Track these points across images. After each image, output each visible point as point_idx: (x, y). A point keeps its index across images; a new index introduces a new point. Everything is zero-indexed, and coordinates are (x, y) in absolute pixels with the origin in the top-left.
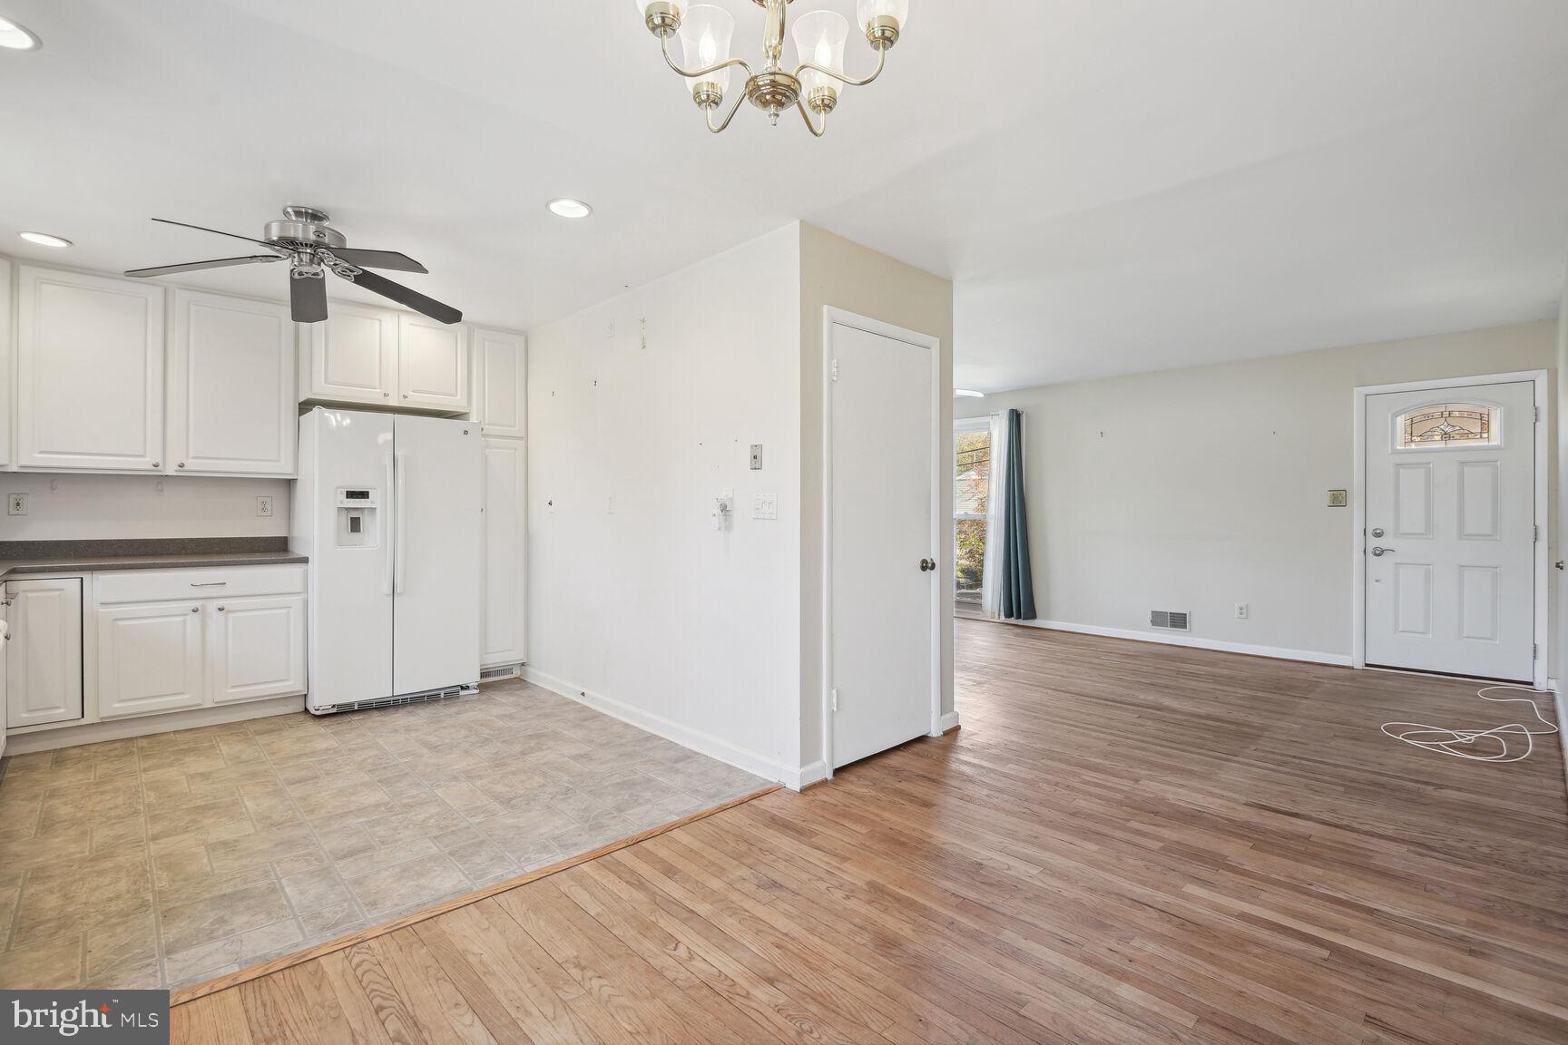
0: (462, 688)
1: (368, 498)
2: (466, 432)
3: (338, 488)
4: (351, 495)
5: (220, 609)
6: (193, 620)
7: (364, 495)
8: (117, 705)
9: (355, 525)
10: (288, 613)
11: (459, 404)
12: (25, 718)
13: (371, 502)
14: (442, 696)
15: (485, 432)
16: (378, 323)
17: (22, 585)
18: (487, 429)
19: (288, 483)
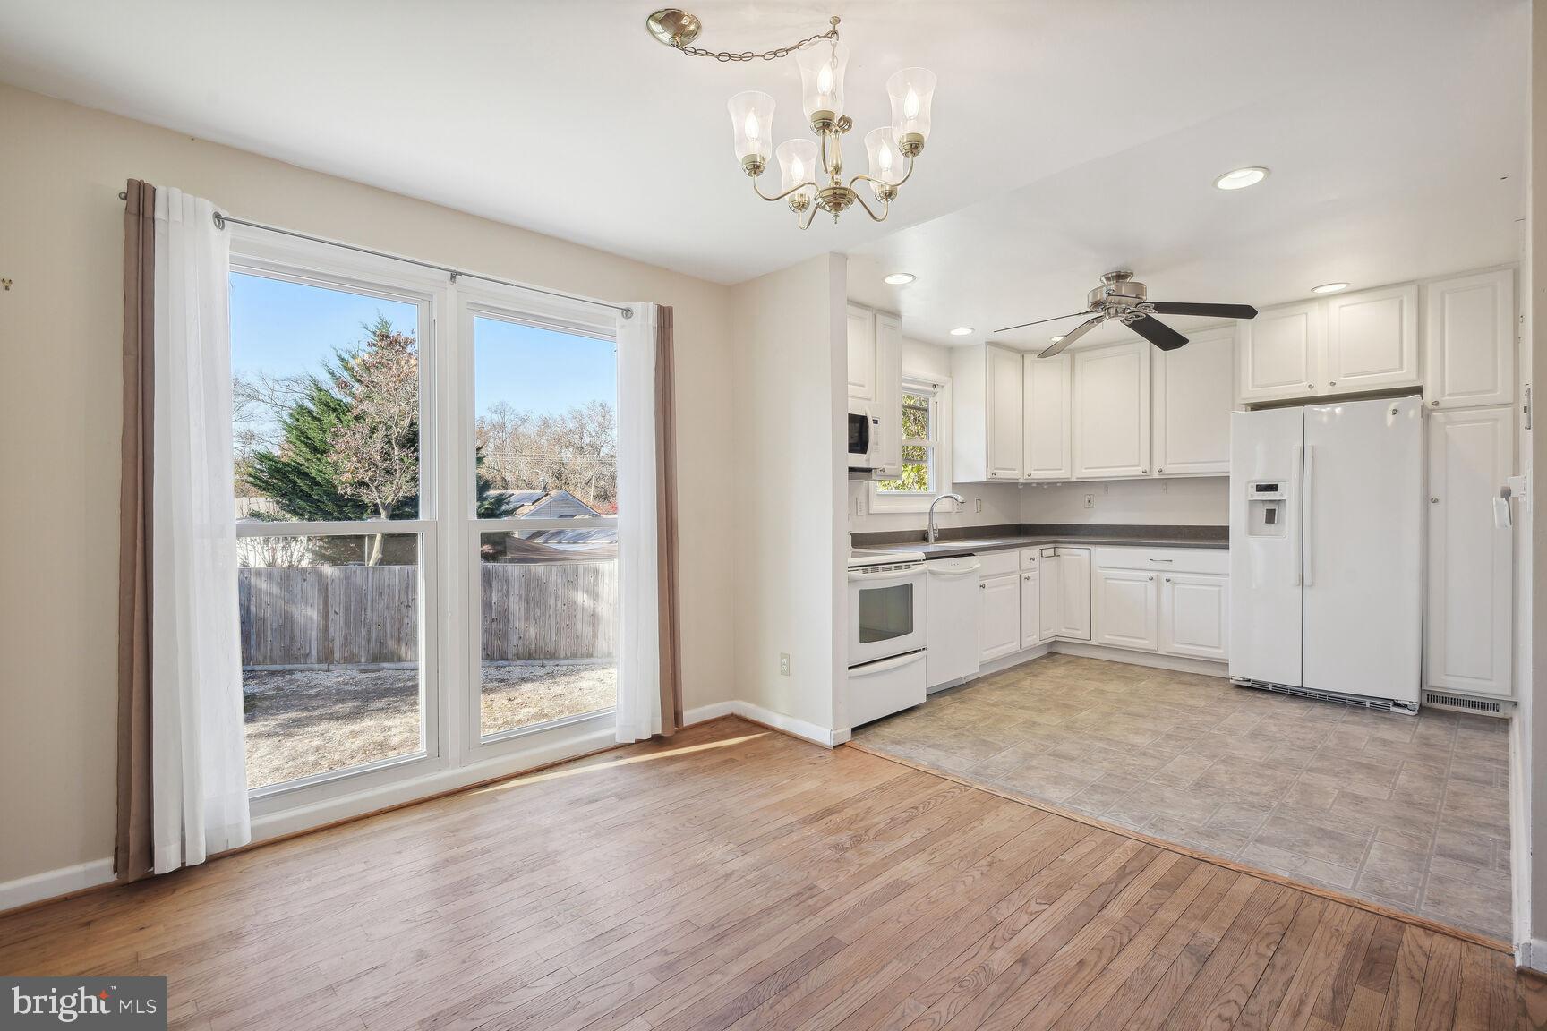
0: (1396, 705)
1: (1277, 490)
3: (1249, 482)
4: (1260, 488)
5: (1168, 580)
6: (1151, 585)
7: (1273, 488)
8: (1107, 637)
9: (1271, 516)
10: (1219, 591)
11: (1406, 378)
12: (1063, 631)
13: (1282, 495)
14: (1368, 705)
15: (1442, 405)
16: (1304, 318)
17: (1062, 551)
18: (1446, 401)
19: (1225, 480)
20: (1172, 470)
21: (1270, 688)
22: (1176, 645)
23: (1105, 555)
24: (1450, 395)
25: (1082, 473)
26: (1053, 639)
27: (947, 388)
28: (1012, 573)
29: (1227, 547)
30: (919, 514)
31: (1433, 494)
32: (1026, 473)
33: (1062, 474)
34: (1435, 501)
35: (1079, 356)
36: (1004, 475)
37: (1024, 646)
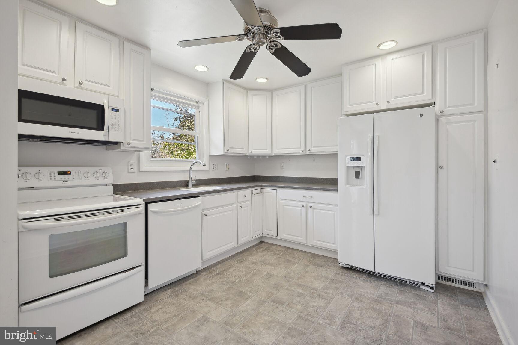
0: (423, 284)
1: (360, 161)
2: (422, 115)
3: (347, 156)
4: (352, 159)
5: (310, 207)
6: (303, 209)
7: (358, 159)
8: (285, 235)
9: (357, 175)
10: (334, 213)
11: (425, 98)
12: (266, 232)
13: (363, 163)
14: (408, 283)
15: (445, 113)
16: (374, 66)
17: (264, 190)
18: (447, 111)
19: (334, 156)
20: (315, 150)
21: (359, 269)
22: (315, 241)
23: (284, 193)
24: (449, 107)
25: (277, 151)
26: (261, 235)
27: (206, 104)
28: (233, 204)
29: (336, 190)
30: (184, 171)
31: (440, 164)
32: (250, 150)
33: (267, 152)
34: (442, 167)
35: (275, 93)
36: (233, 151)
37: (239, 243)
